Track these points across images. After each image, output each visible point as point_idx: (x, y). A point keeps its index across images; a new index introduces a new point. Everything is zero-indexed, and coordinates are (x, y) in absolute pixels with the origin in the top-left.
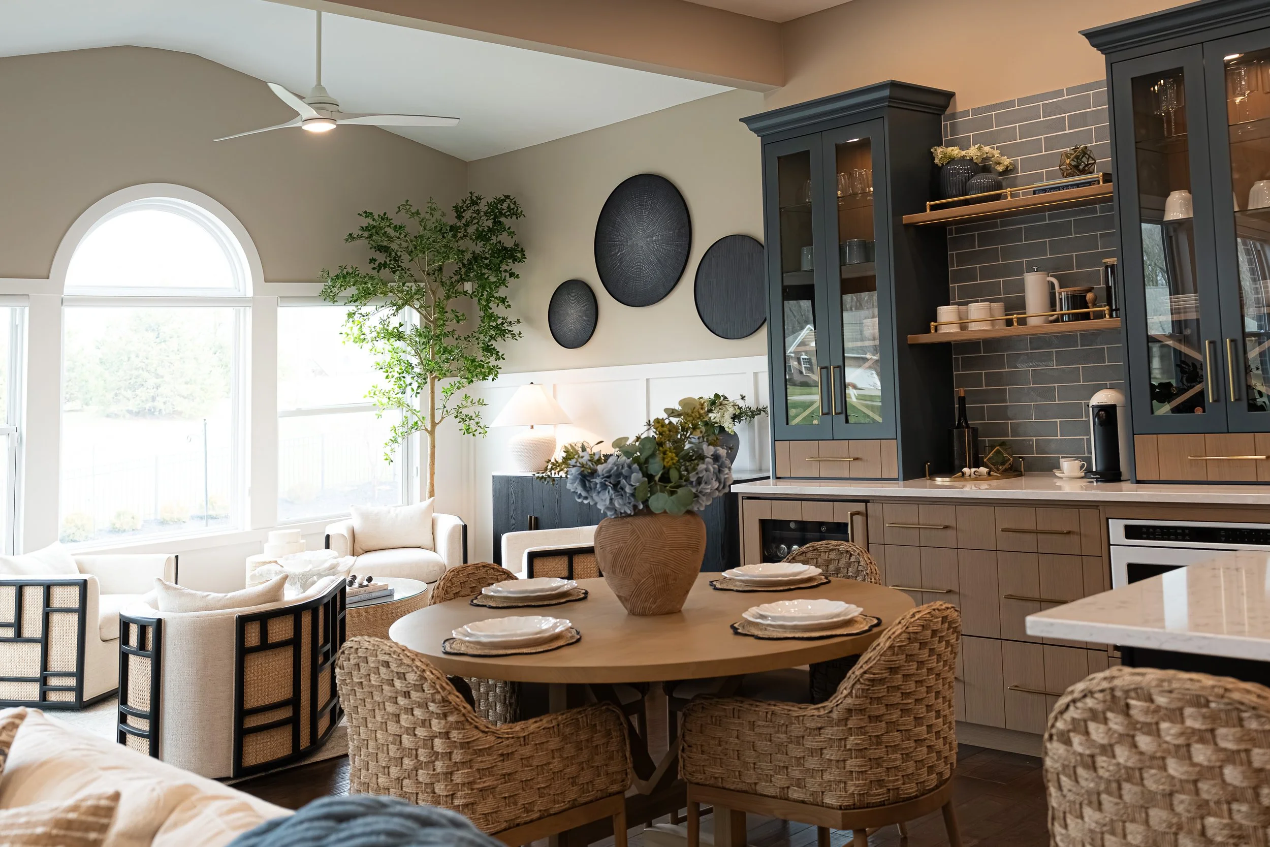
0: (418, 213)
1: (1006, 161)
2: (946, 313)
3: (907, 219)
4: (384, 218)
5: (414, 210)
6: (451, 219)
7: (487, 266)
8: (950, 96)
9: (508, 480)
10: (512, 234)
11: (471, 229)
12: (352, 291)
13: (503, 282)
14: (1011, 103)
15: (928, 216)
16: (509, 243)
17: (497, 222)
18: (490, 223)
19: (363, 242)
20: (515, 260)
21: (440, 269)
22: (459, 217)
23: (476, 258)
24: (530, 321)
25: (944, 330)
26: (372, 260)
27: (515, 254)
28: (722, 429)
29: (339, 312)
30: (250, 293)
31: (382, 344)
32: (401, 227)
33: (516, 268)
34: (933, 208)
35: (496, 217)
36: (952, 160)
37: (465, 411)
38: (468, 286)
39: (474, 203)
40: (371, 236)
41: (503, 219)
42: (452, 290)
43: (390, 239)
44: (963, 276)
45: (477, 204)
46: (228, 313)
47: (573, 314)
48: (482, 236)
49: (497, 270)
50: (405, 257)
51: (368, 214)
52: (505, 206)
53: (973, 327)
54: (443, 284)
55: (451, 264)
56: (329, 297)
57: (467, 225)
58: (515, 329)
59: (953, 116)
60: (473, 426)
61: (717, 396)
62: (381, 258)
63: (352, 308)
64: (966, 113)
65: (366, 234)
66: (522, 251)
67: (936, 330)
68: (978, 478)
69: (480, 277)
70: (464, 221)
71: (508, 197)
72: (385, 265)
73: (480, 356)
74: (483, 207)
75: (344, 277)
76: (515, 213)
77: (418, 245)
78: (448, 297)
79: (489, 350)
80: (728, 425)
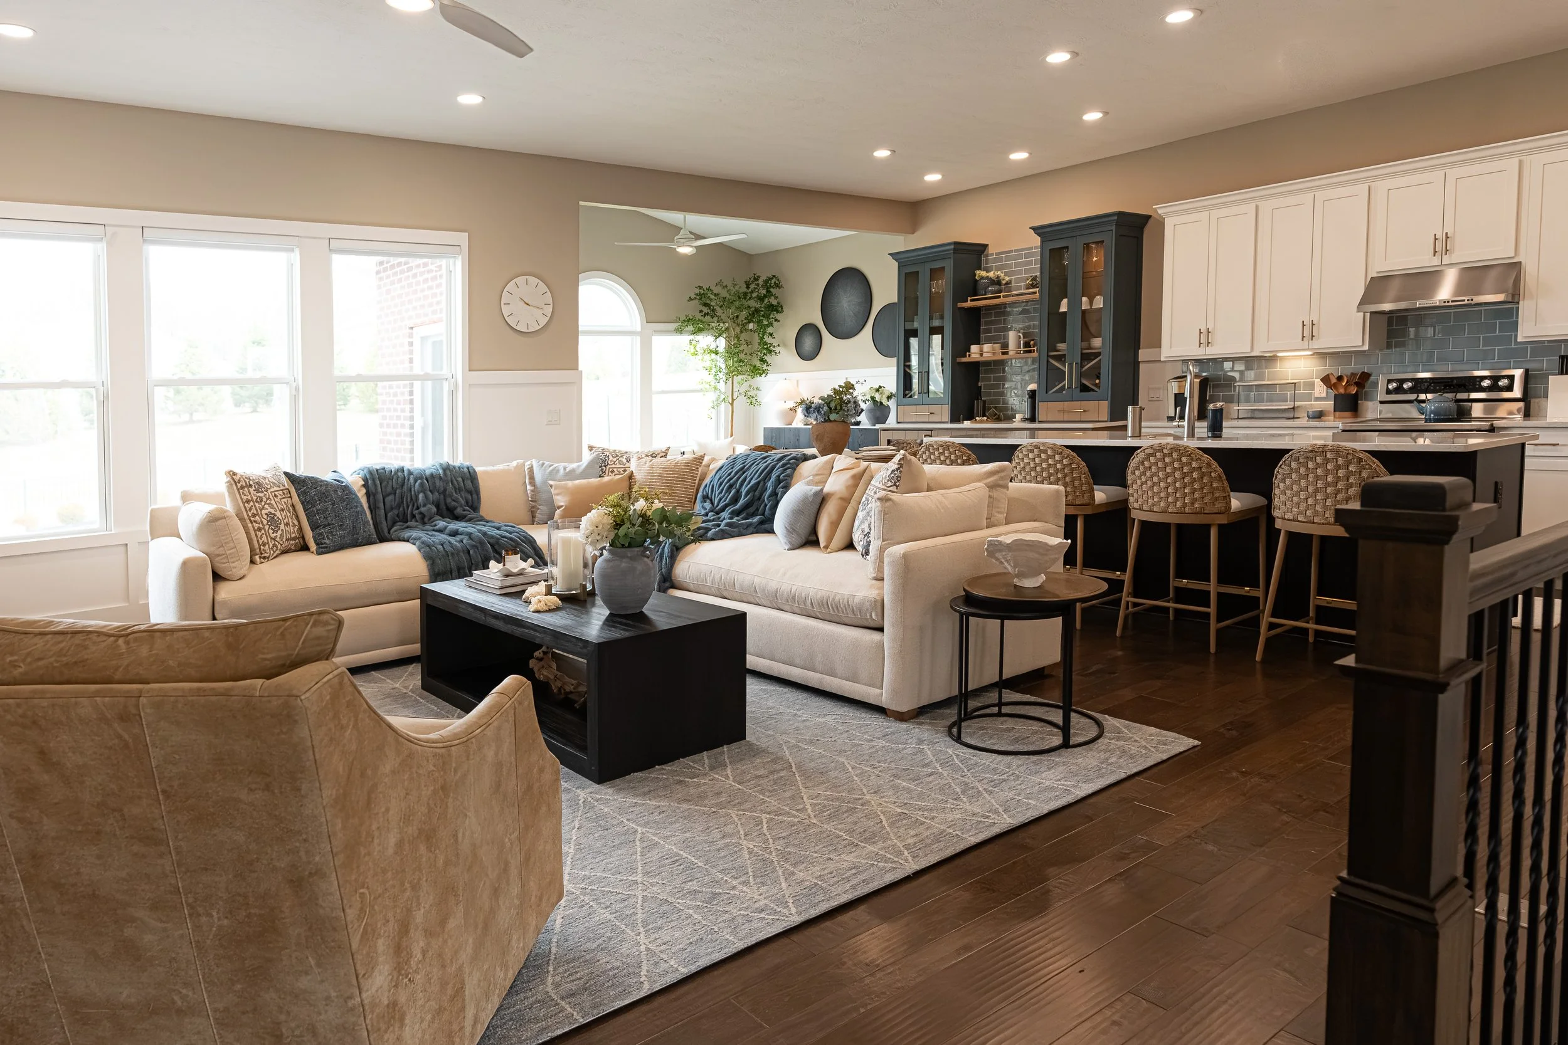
0: (726, 286)
1: (1007, 279)
2: (974, 348)
3: (960, 305)
4: (709, 289)
5: (724, 285)
6: (744, 289)
7: (763, 316)
8: (987, 245)
9: (772, 429)
10: (776, 298)
11: (754, 295)
12: (690, 328)
13: (771, 324)
14: (1011, 251)
15: (969, 304)
16: (774, 302)
17: (768, 291)
18: (764, 292)
19: (696, 301)
20: (778, 312)
21: (737, 317)
22: (748, 287)
23: (757, 311)
24: (785, 345)
25: (973, 356)
26: (701, 311)
27: (777, 308)
28: (881, 403)
29: (684, 339)
30: (639, 329)
31: (707, 357)
32: (718, 294)
33: (778, 316)
34: (971, 300)
35: (768, 288)
36: (982, 278)
37: (749, 393)
38: (751, 326)
39: (756, 279)
40: (701, 299)
41: (772, 290)
42: (744, 329)
43: (711, 300)
44: (988, 331)
45: (757, 280)
46: (627, 339)
47: (808, 343)
48: (761, 299)
49: (768, 318)
50: (718, 309)
51: (701, 287)
52: (773, 281)
53: (984, 355)
54: (738, 325)
55: (744, 314)
56: (680, 331)
57: (752, 292)
58: (777, 349)
59: (987, 256)
60: (754, 401)
61: (880, 387)
62: (705, 310)
63: (692, 337)
64: (992, 255)
65: (698, 297)
66: (782, 307)
67: (969, 356)
68: (982, 422)
69: (760, 322)
70: (750, 290)
71: (774, 276)
72: (707, 314)
73: (758, 364)
74: (760, 281)
75: (689, 321)
76: (777, 286)
77: (726, 303)
78: (741, 332)
79: (762, 360)
80: (885, 402)
